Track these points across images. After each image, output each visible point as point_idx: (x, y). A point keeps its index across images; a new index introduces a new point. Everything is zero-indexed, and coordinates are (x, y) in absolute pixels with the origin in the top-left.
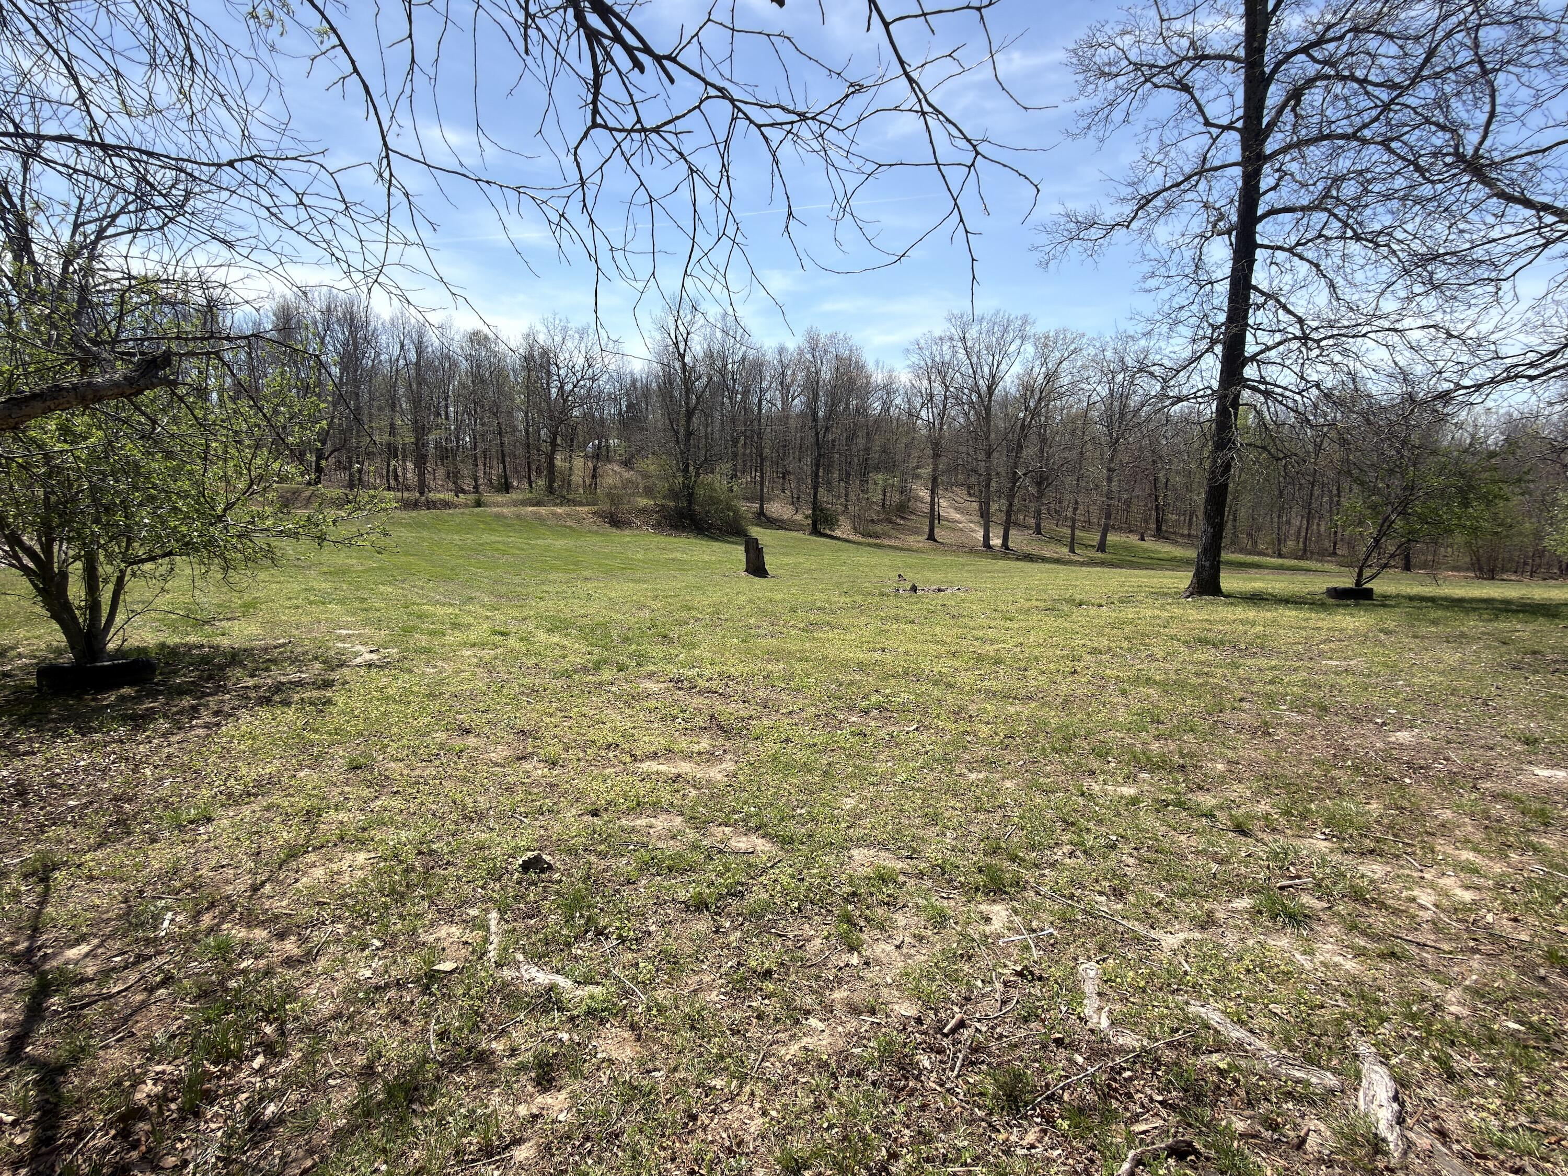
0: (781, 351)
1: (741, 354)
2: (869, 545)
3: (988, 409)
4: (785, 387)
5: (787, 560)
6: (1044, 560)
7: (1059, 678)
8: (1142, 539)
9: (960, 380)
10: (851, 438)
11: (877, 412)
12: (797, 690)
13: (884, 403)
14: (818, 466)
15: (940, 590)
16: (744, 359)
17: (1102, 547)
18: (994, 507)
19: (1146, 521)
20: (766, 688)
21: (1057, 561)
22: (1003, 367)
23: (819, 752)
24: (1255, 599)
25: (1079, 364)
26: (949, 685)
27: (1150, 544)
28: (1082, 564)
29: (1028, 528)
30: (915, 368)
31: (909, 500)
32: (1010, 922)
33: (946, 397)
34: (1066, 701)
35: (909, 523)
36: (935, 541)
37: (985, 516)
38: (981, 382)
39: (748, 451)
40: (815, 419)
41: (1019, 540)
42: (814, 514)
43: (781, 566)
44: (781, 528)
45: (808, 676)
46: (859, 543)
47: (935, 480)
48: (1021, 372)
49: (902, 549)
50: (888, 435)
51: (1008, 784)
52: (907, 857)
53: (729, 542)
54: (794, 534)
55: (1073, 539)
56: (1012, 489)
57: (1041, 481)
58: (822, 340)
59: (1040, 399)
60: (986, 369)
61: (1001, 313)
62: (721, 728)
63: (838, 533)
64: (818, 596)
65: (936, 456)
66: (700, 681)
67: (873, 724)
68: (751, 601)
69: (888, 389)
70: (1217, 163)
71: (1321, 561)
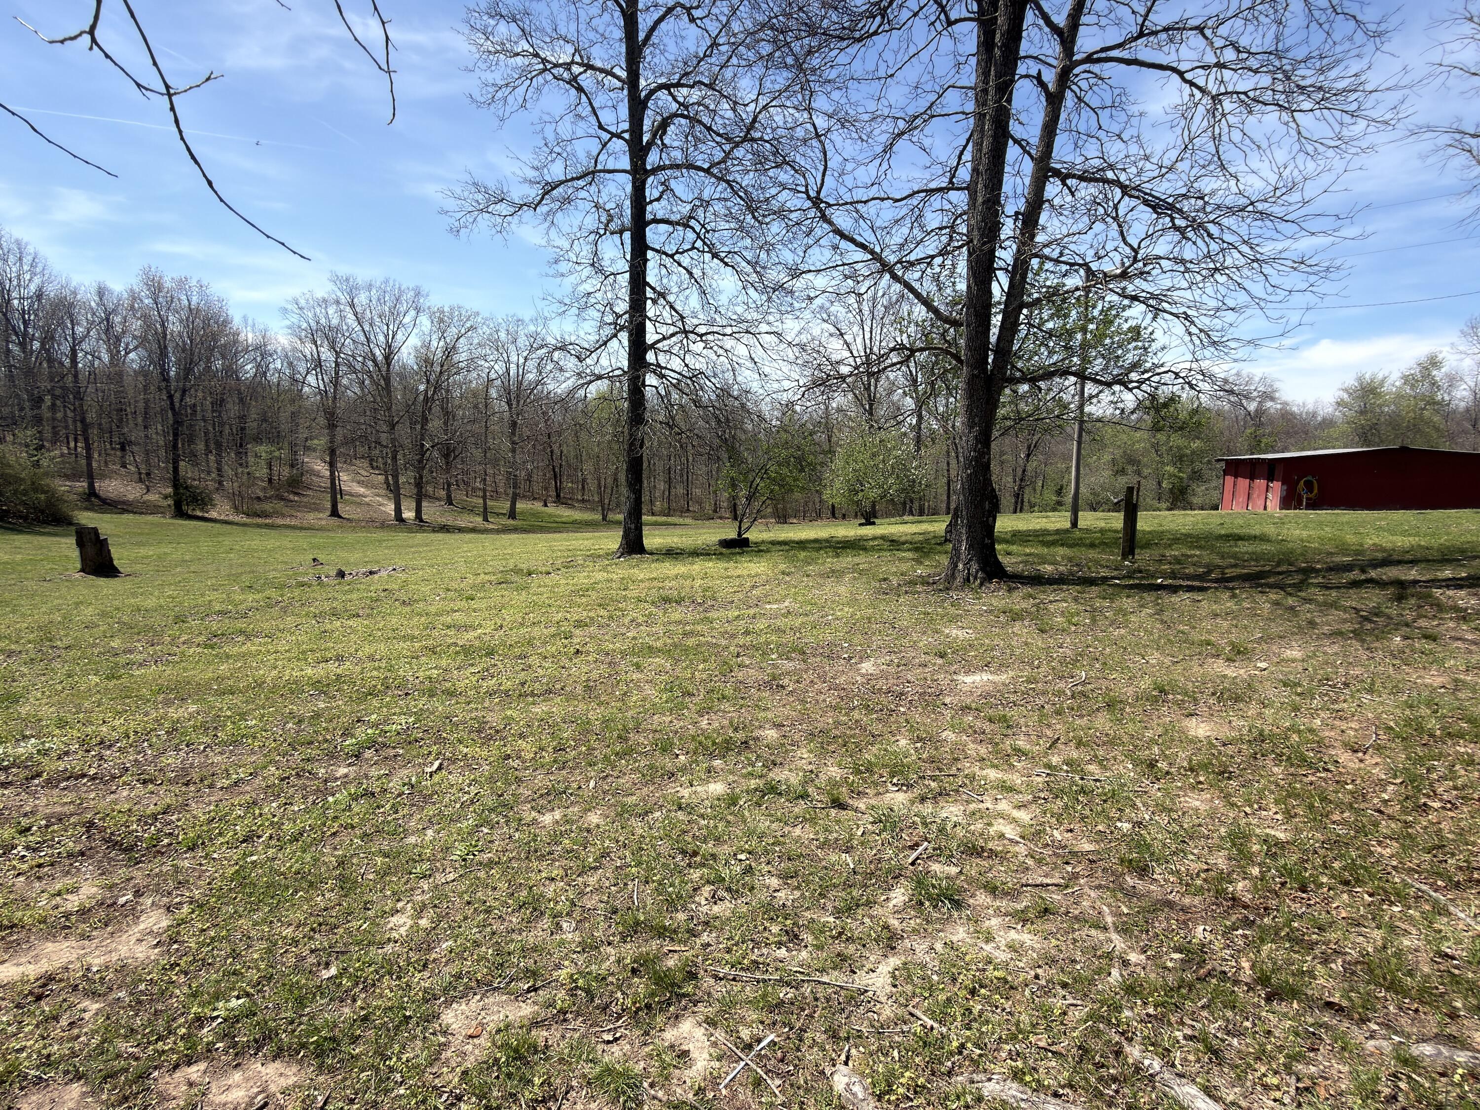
0: (101, 293)
1: (33, 288)
2: (259, 526)
3: (387, 379)
4: (113, 338)
5: (143, 551)
6: (461, 530)
7: (564, 661)
8: (546, 505)
9: (352, 347)
10: (219, 404)
11: (252, 373)
12: (235, 743)
13: (259, 366)
14: (176, 435)
15: (371, 573)
16: (39, 295)
17: (512, 515)
18: (402, 479)
19: (546, 489)
20: (177, 749)
21: (473, 530)
22: (400, 336)
23: (315, 842)
24: (672, 554)
25: (476, 341)
26: (450, 694)
27: (551, 509)
28: (498, 531)
29: (439, 499)
30: (295, 330)
31: (302, 474)
32: (715, 1044)
33: (337, 364)
34: (588, 688)
35: (305, 500)
36: (340, 517)
37: (395, 492)
38: (377, 352)
39: (59, 415)
40: (166, 379)
41: (432, 511)
42: (176, 493)
43: (135, 561)
44: (124, 511)
45: (243, 716)
46: (245, 525)
47: (332, 452)
48: (419, 344)
49: (301, 529)
50: (269, 402)
51: (594, 818)
52: (529, 991)
53: (44, 534)
54: (150, 518)
55: (485, 508)
56: (420, 461)
57: (448, 453)
58: (168, 284)
59: (441, 373)
60: (381, 338)
61: (391, 283)
62: (115, 845)
63: (214, 514)
64: (213, 595)
65: (332, 426)
66: (45, 760)
67: (374, 772)
68: (103, 614)
69: (262, 351)
70: (610, 166)
71: (681, 516)
